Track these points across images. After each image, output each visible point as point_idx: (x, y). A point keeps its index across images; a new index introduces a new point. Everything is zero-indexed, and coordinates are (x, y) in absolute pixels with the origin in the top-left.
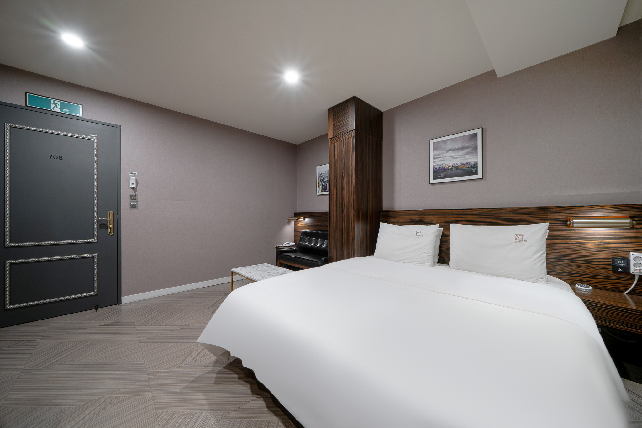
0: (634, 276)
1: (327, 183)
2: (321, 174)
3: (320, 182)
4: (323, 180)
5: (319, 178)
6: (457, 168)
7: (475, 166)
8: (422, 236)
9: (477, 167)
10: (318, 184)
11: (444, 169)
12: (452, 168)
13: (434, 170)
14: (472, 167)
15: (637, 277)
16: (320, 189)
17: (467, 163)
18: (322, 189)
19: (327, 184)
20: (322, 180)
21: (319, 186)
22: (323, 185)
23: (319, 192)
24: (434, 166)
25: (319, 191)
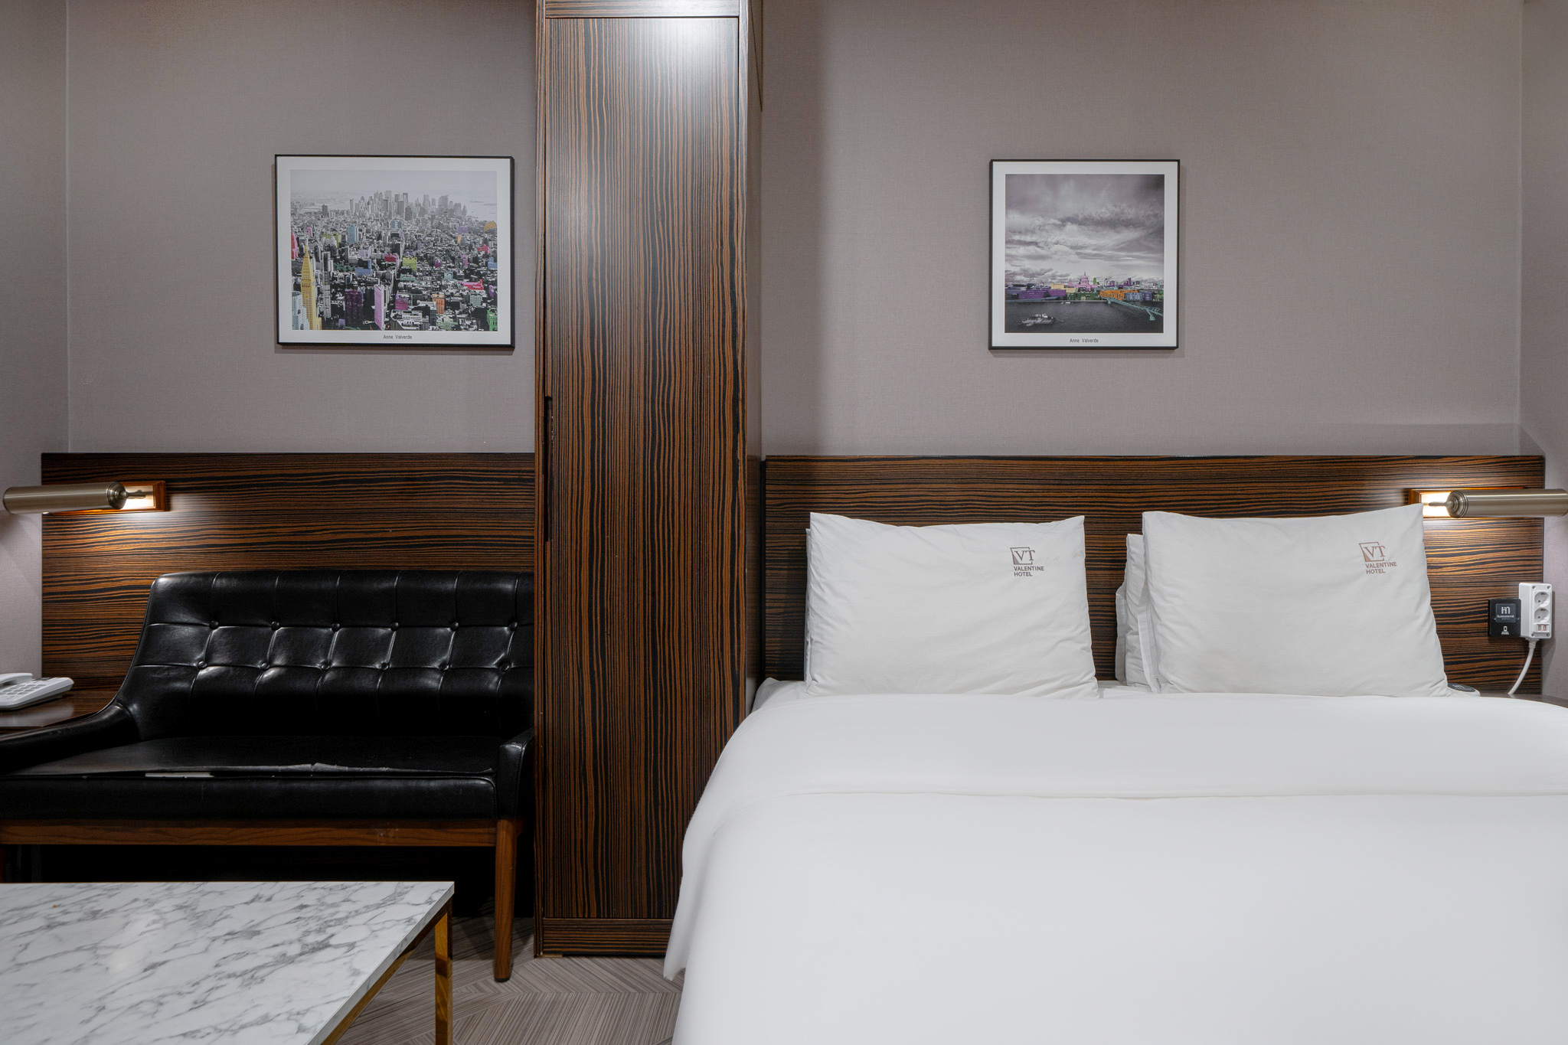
0: (1525, 642)
1: (370, 274)
2: (318, 207)
3: (311, 267)
4: (339, 255)
5: (306, 237)
6: (1091, 295)
7: (1154, 300)
8: (1041, 569)
9: (1159, 305)
10: (296, 271)
11: (1047, 293)
12: (1076, 295)
13: (1008, 289)
14: (1144, 302)
15: (1532, 646)
16: (307, 303)
17: (1129, 283)
18: (328, 313)
19: (368, 284)
20: (330, 248)
21: (297, 287)
22: (336, 288)
23: (296, 325)
24: (1009, 276)
25: (303, 319)
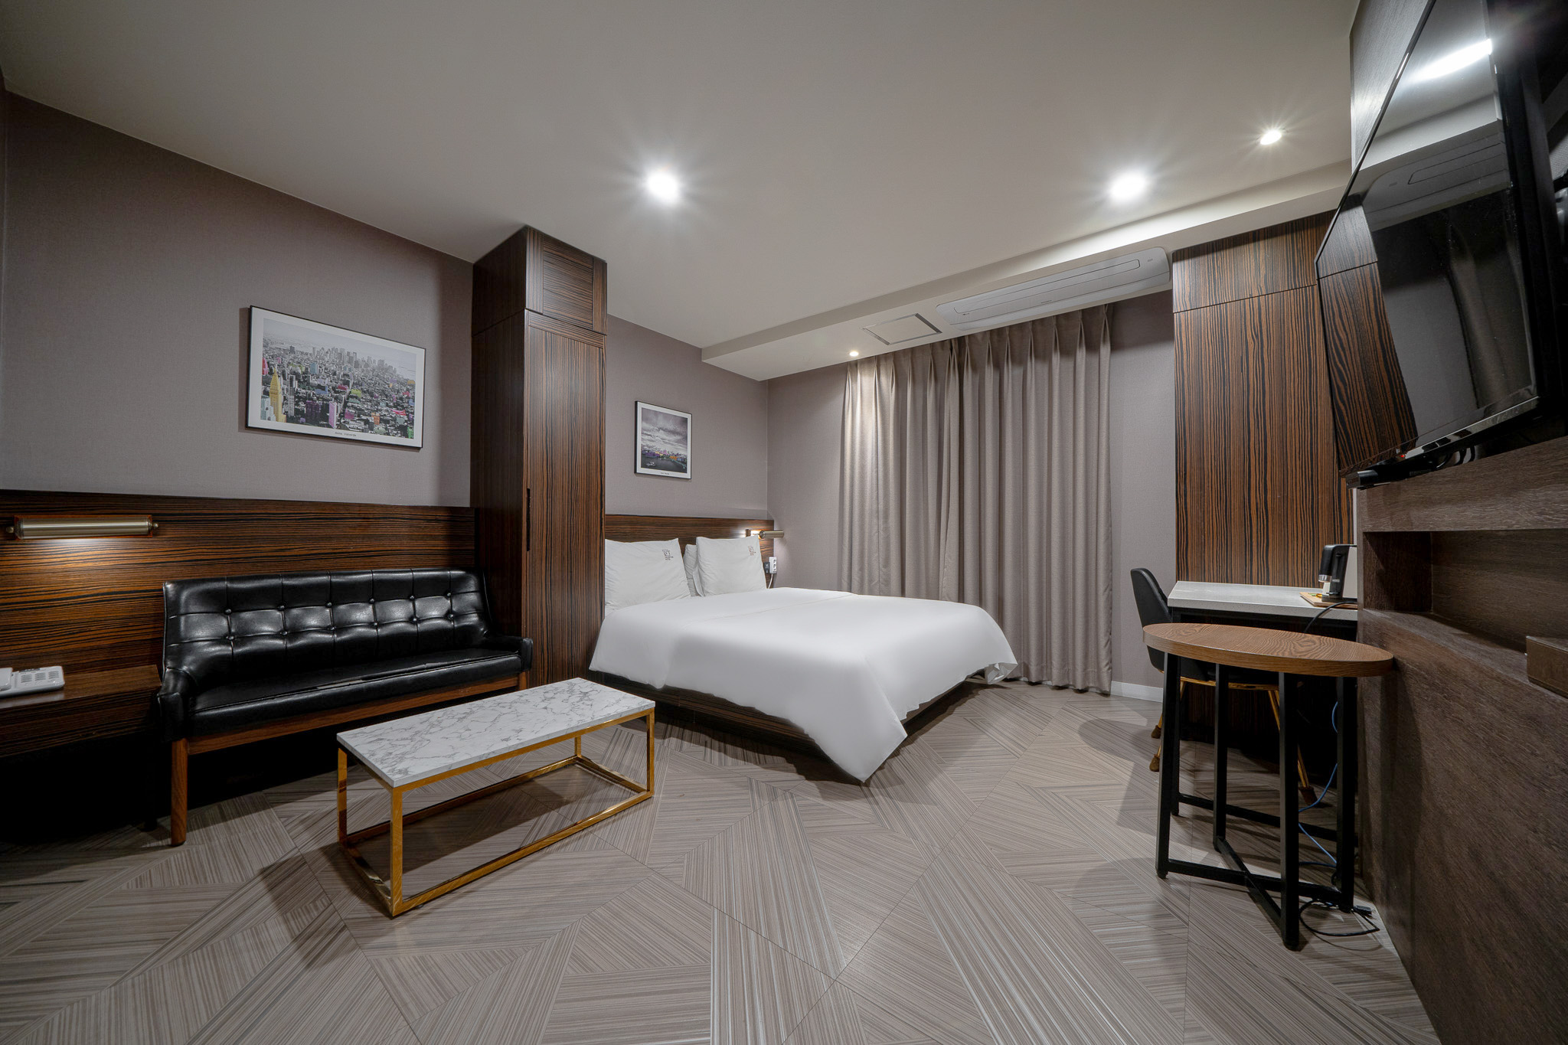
1: (326, 395)
2: (287, 346)
3: (279, 383)
4: (303, 380)
5: (275, 362)
6: (666, 457)
7: (684, 462)
9: (686, 463)
10: (266, 382)
11: (654, 454)
12: (663, 457)
13: (642, 451)
14: (683, 462)
16: (274, 404)
17: (678, 454)
18: (292, 413)
19: (324, 400)
20: (295, 373)
21: (266, 393)
22: (298, 398)
23: (263, 417)
24: (643, 446)
25: (270, 413)
